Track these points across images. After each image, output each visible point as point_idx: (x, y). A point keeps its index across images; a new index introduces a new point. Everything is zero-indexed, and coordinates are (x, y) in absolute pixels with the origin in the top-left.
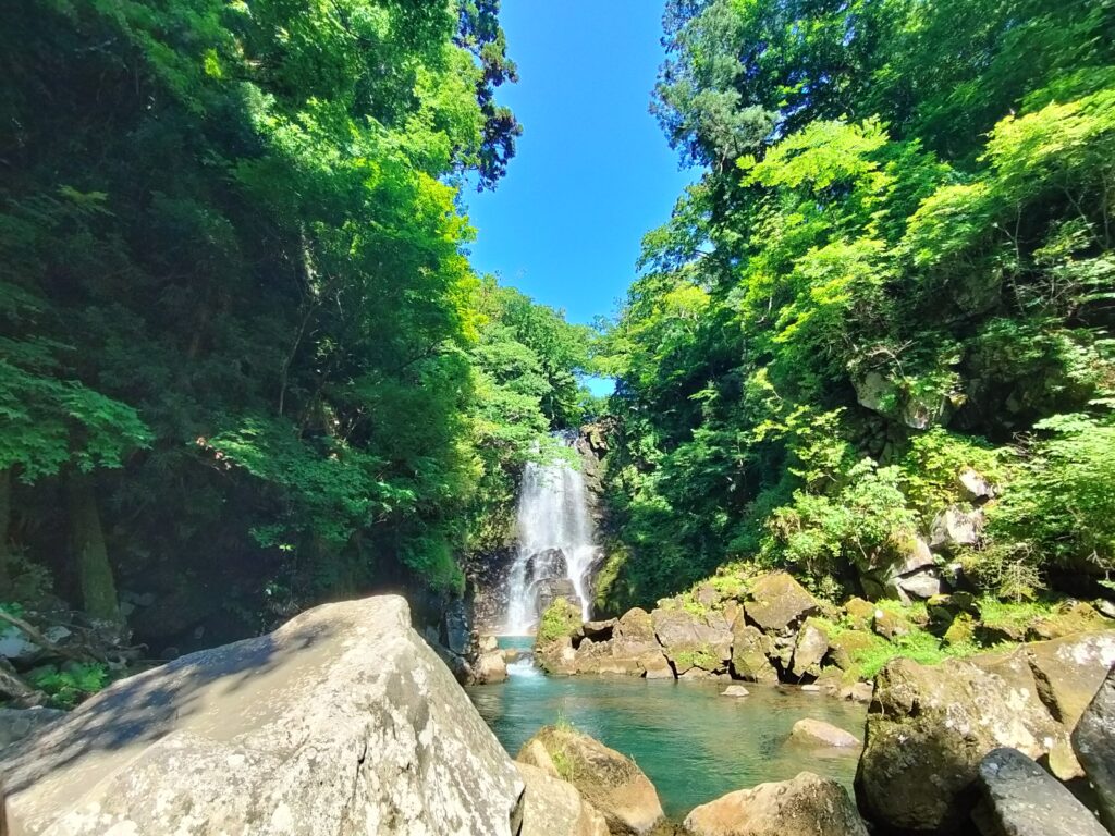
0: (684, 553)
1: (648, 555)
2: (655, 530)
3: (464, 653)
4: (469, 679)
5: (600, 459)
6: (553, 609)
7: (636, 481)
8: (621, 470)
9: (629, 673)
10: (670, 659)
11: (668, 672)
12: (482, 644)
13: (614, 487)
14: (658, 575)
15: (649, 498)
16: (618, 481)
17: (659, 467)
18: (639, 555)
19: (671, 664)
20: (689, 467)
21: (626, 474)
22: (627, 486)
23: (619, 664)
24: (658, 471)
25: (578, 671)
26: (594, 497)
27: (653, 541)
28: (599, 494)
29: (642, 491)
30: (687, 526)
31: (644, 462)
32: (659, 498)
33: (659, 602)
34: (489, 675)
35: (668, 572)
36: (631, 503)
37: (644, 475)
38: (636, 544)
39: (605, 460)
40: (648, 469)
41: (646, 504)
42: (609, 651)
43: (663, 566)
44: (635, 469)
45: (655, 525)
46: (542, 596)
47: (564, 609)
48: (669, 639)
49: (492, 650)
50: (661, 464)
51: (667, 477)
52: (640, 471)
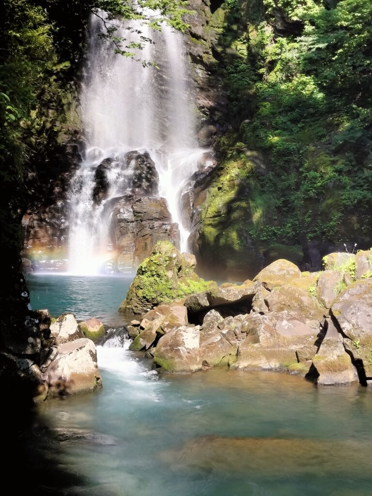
0: (339, 165)
1: (282, 168)
2: (295, 129)
3: (29, 351)
4: (41, 388)
5: (213, 9)
6: (153, 258)
7: (271, 48)
8: (245, 29)
9: (284, 371)
10: (357, 356)
11: (351, 375)
12: (54, 328)
13: (235, 57)
14: (297, 198)
15: (289, 79)
16: (240, 48)
17: (308, 28)
18: (270, 166)
19: (358, 364)
20: (360, 32)
21: (254, 35)
22: (255, 57)
23: (269, 356)
24: (308, 35)
25: (205, 363)
26: (200, 73)
27: (293, 146)
28: (208, 68)
29: (278, 66)
30: (347, 125)
31: (285, 19)
32: (305, 78)
33: (326, 259)
34: (72, 381)
35: (311, 194)
36: (259, 85)
37: (284, 40)
38: (266, 150)
39: (221, 13)
40: (292, 30)
41: (283, 87)
42: (252, 334)
43: (305, 185)
44: (269, 31)
45: (295, 121)
46: (121, 221)
47: (171, 259)
48: (356, 326)
49: (72, 337)
50: (312, 23)
51: (322, 46)
52: (278, 33)
